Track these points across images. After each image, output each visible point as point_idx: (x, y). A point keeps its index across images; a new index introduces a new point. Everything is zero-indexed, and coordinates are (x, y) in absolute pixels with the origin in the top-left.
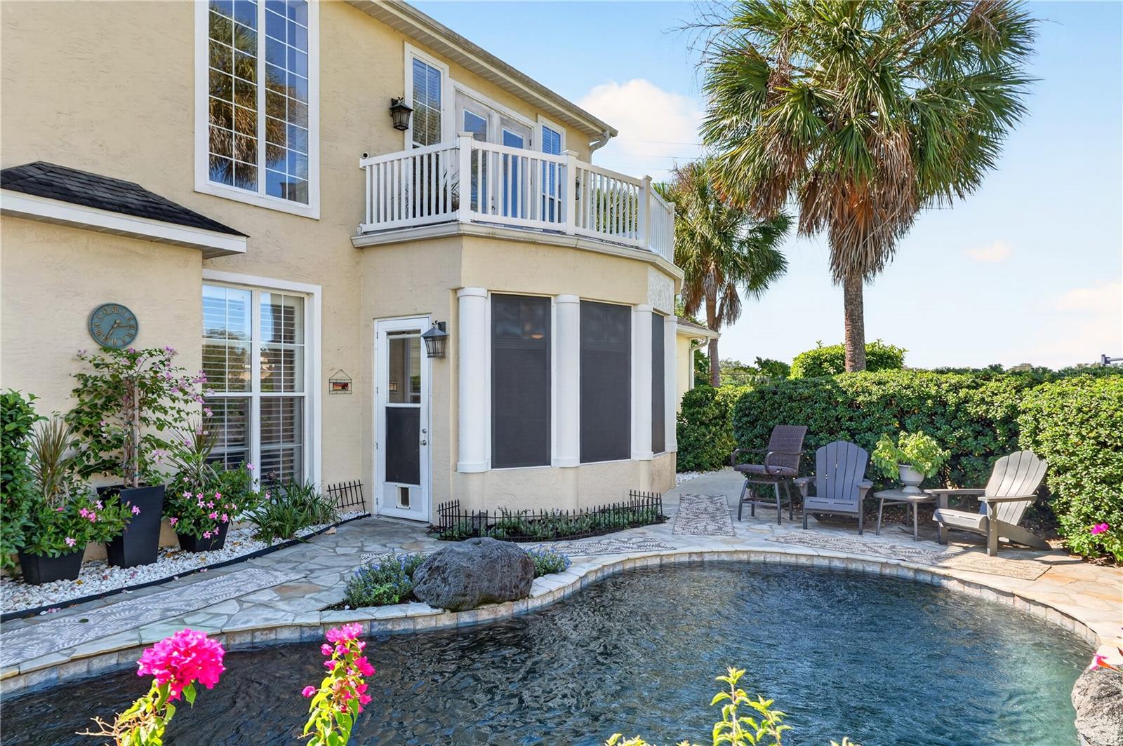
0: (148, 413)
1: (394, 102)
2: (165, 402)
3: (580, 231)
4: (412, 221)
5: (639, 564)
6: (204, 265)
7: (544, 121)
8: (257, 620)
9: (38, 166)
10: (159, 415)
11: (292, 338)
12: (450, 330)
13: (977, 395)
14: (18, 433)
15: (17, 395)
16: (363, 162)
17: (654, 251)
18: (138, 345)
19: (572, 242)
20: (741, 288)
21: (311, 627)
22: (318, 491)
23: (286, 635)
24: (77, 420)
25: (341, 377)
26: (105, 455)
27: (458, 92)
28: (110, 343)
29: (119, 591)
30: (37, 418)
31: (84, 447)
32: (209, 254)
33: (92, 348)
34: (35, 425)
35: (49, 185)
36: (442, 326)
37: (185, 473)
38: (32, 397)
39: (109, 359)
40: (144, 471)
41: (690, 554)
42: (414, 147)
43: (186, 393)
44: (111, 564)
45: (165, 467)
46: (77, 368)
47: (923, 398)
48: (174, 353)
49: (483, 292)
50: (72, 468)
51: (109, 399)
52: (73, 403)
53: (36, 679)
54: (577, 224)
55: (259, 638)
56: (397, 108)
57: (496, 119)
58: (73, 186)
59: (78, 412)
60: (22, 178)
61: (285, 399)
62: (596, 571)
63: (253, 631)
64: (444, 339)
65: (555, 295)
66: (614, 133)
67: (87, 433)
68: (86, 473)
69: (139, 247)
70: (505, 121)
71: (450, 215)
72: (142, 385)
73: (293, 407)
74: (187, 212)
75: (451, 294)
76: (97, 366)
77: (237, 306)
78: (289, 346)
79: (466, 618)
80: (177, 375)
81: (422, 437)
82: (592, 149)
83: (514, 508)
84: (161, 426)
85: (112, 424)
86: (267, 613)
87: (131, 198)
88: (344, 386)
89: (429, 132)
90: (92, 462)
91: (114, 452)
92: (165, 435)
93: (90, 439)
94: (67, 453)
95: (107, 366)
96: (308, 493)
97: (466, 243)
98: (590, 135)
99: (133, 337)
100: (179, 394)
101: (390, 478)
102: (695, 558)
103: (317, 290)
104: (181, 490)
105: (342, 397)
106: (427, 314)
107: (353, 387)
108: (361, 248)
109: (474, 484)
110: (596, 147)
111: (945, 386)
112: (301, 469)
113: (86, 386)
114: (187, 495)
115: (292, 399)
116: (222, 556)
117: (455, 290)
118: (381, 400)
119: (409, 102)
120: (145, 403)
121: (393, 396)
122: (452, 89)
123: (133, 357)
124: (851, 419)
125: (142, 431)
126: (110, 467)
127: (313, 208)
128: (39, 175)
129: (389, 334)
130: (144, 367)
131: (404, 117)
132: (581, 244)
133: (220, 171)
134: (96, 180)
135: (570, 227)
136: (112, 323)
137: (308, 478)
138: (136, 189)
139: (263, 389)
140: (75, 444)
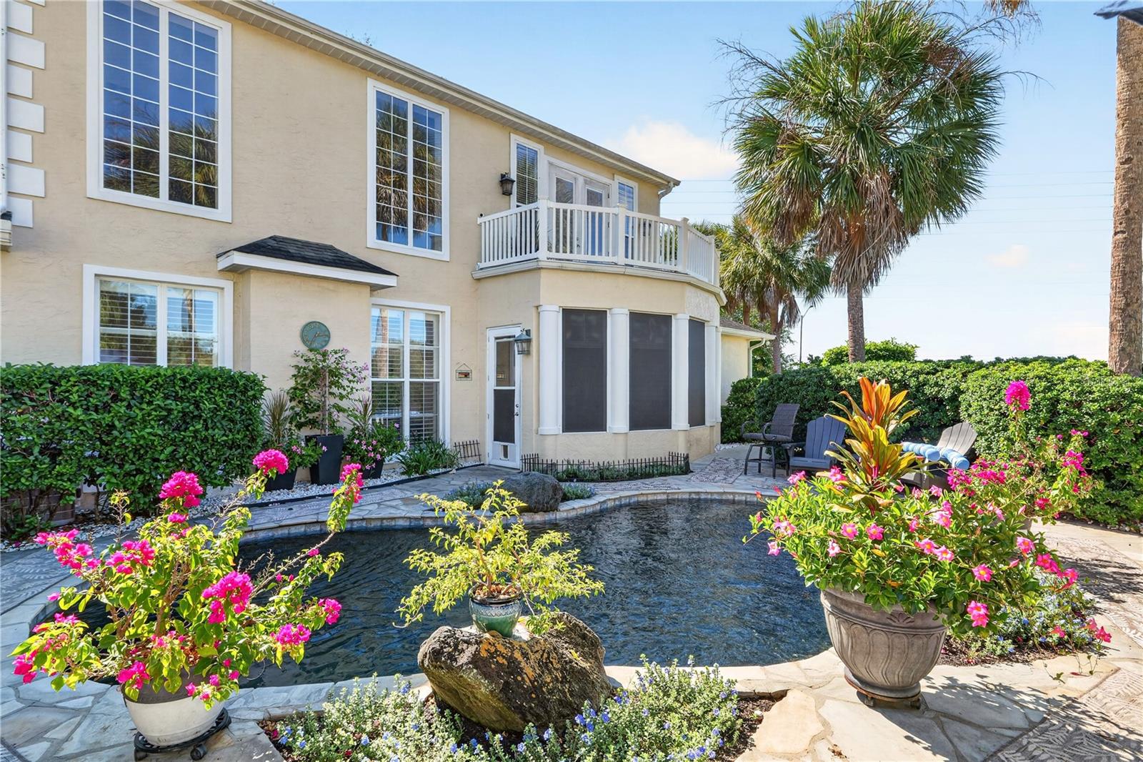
0: (334, 390)
1: (503, 176)
2: (345, 383)
3: (629, 261)
4: (515, 259)
5: (650, 498)
6: (371, 295)
7: (620, 179)
8: (385, 513)
9: (274, 238)
10: (341, 391)
11: (432, 342)
12: (533, 335)
13: (932, 379)
14: (255, 398)
15: (256, 375)
16: (480, 220)
17: (692, 274)
18: (330, 348)
19: (621, 270)
20: (800, 299)
21: (416, 519)
22: (448, 446)
23: (401, 523)
24: (295, 394)
25: (464, 369)
26: (310, 416)
27: (551, 164)
28: (314, 346)
29: (313, 497)
30: (266, 389)
31: (297, 410)
32: (374, 288)
33: (303, 349)
34: (265, 393)
35: (279, 250)
36: (528, 332)
37: (357, 428)
38: (264, 377)
39: (312, 356)
40: (332, 426)
41: (690, 493)
42: (518, 206)
43: (355, 377)
44: (312, 483)
45: (345, 424)
46: (295, 361)
48: (347, 351)
49: (557, 308)
50: (291, 423)
51: (313, 381)
52: (292, 383)
53: (261, 535)
54: (627, 257)
55: (386, 523)
56: (505, 181)
57: (581, 180)
58: (292, 250)
59: (295, 389)
60: (263, 247)
61: (427, 383)
62: (615, 500)
63: (382, 519)
64: (529, 341)
65: (610, 309)
66: (677, 183)
67: (299, 402)
68: (300, 426)
69: (331, 286)
70: (588, 181)
71: (534, 255)
72: (330, 371)
73: (433, 388)
74: (361, 262)
75: (534, 309)
76: (306, 360)
77: (395, 321)
78: (429, 348)
80: (350, 366)
81: (516, 410)
82: (660, 197)
83: (575, 458)
84: (341, 397)
85: (314, 396)
86: (393, 511)
87: (328, 255)
88: (466, 375)
89: (528, 193)
90: (303, 420)
91: (316, 414)
92: (344, 404)
93: (301, 406)
94: (287, 413)
95: (310, 360)
96: (441, 446)
97: (543, 273)
98: (659, 186)
99: (327, 342)
100: (351, 378)
101: (496, 438)
102: (694, 496)
103: (447, 309)
104: (353, 439)
105: (465, 382)
106: (518, 324)
107: (474, 375)
108: (479, 280)
109: (549, 442)
110: (663, 195)
111: (909, 373)
112: (437, 431)
113: (300, 373)
114: (356, 441)
115: (432, 383)
116: (378, 482)
117: (537, 307)
118: (491, 385)
119: (514, 176)
120: (332, 383)
121: (499, 382)
122: (546, 162)
123: (325, 355)
125: (331, 401)
126: (313, 423)
127: (444, 254)
128: (273, 243)
129: (497, 338)
130: (331, 361)
131: (509, 186)
132: (629, 271)
133: (383, 234)
134: (306, 245)
135: (621, 259)
136: (315, 334)
137: (441, 437)
138: (331, 248)
139: (411, 376)
140: (292, 408)
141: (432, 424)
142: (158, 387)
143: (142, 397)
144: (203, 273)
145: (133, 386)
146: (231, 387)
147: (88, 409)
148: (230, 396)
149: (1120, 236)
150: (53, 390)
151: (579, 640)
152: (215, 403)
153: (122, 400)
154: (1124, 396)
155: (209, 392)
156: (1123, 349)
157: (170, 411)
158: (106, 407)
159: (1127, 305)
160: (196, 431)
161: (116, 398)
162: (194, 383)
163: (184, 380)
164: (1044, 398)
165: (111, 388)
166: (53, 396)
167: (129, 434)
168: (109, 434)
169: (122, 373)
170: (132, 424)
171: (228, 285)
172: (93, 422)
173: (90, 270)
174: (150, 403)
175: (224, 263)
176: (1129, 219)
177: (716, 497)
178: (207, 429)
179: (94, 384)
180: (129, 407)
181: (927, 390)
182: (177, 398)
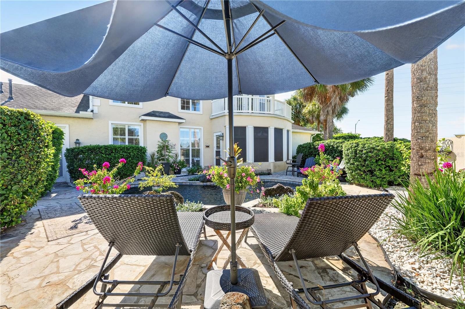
0: (168, 151)
2: (170, 149)
6: (179, 125)
9: (153, 111)
12: (224, 135)
16: (212, 102)
18: (167, 140)
19: (250, 114)
21: (181, 183)
22: (203, 167)
25: (208, 145)
26: (162, 158)
28: (163, 139)
31: (159, 156)
32: (180, 123)
33: (160, 140)
35: (154, 115)
36: (223, 134)
40: (167, 161)
45: (171, 160)
46: (158, 144)
47: (329, 146)
48: (171, 141)
50: (157, 159)
51: (162, 149)
52: (158, 149)
54: (252, 110)
58: (157, 114)
59: (158, 151)
60: (150, 114)
61: (196, 149)
65: (247, 126)
67: (159, 154)
68: (160, 160)
69: (168, 123)
71: (224, 111)
72: (166, 146)
73: (198, 151)
74: (177, 116)
75: (224, 127)
76: (161, 143)
77: (187, 132)
79: (205, 184)
81: (221, 156)
84: (170, 152)
85: (163, 152)
87: (168, 115)
88: (208, 147)
91: (164, 157)
92: (170, 154)
96: (200, 167)
97: (226, 117)
99: (167, 138)
101: (216, 165)
103: (202, 128)
105: (208, 149)
106: (221, 132)
107: (210, 147)
108: (211, 119)
112: (200, 163)
113: (159, 147)
114: (173, 164)
115: (198, 149)
116: (180, 175)
118: (215, 149)
120: (167, 149)
121: (217, 148)
123: (165, 142)
124: (315, 152)
125: (167, 154)
126: (163, 160)
127: (201, 112)
128: (153, 113)
129: (216, 136)
130: (167, 143)
133: (183, 108)
134: (162, 112)
135: (250, 111)
136: (164, 136)
137: (201, 165)
138: (168, 113)
139: (192, 147)
140: (157, 156)
141: (198, 162)
142: (121, 149)
143: (118, 152)
144: (136, 122)
145: (116, 149)
146: (138, 150)
147: (106, 155)
148: (138, 152)
149: (386, 98)
150: (99, 150)
151: (177, 197)
152: (134, 153)
153: (113, 153)
154: (373, 148)
155: (132, 151)
156: (387, 134)
157: (124, 155)
158: (110, 154)
159: (388, 120)
160: (130, 160)
161: (112, 152)
162: (129, 149)
163: (127, 148)
164: (354, 150)
165: (111, 150)
166: (99, 152)
167: (115, 160)
168: (111, 160)
169: (113, 147)
170: (116, 158)
171: (142, 124)
172: (107, 158)
173: (110, 122)
174: (119, 153)
175: (140, 119)
176: (388, 93)
177: (269, 180)
178: (132, 160)
179: (107, 149)
180: (115, 154)
181: (339, 148)
182: (125, 152)
